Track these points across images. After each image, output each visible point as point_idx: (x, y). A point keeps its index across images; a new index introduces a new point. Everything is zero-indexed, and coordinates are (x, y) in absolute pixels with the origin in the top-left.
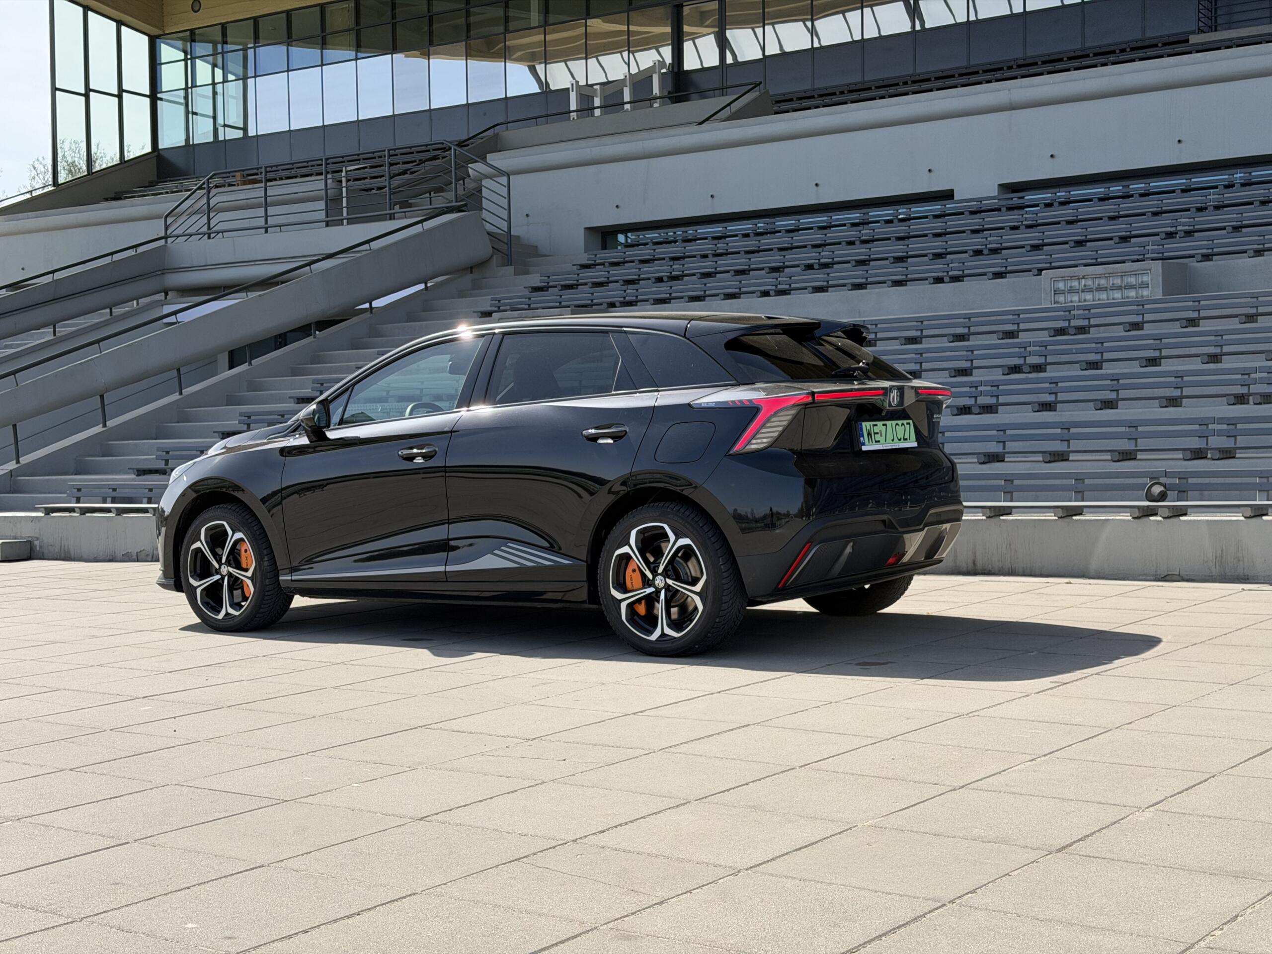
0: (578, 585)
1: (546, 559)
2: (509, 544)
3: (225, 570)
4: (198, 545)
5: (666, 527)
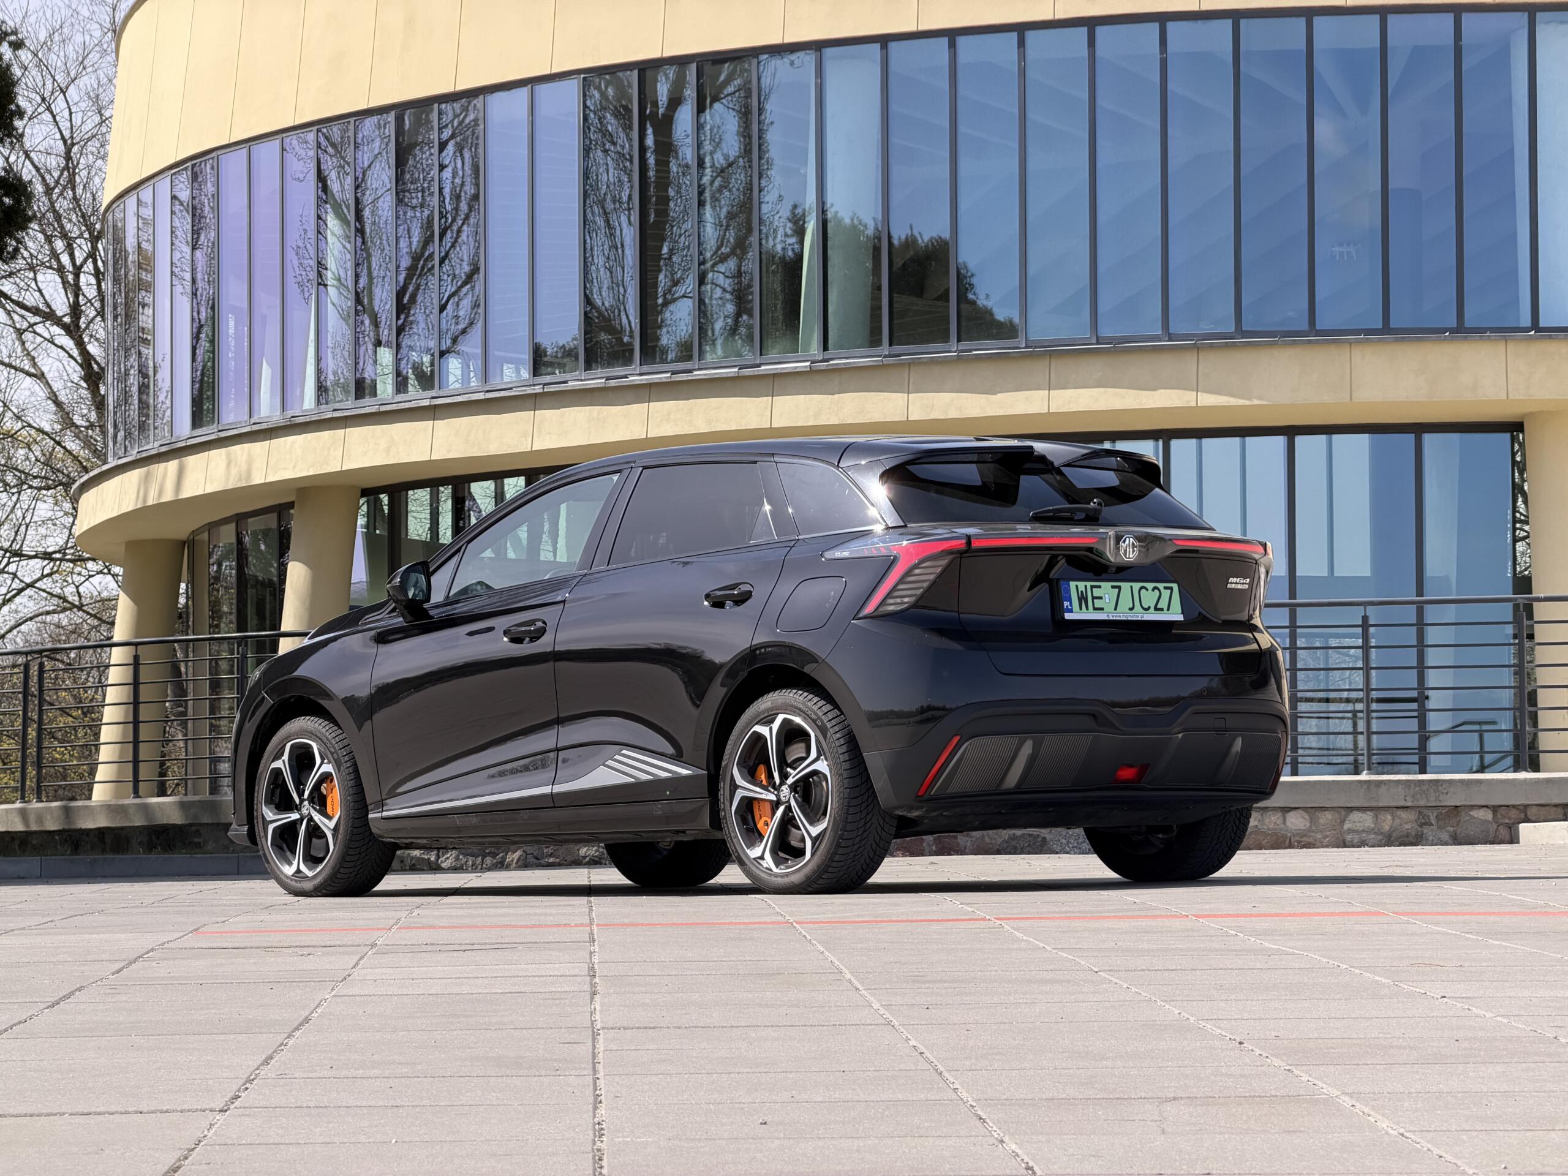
0: (700, 802)
1: (664, 770)
2: (624, 752)
3: (306, 808)
4: (278, 764)
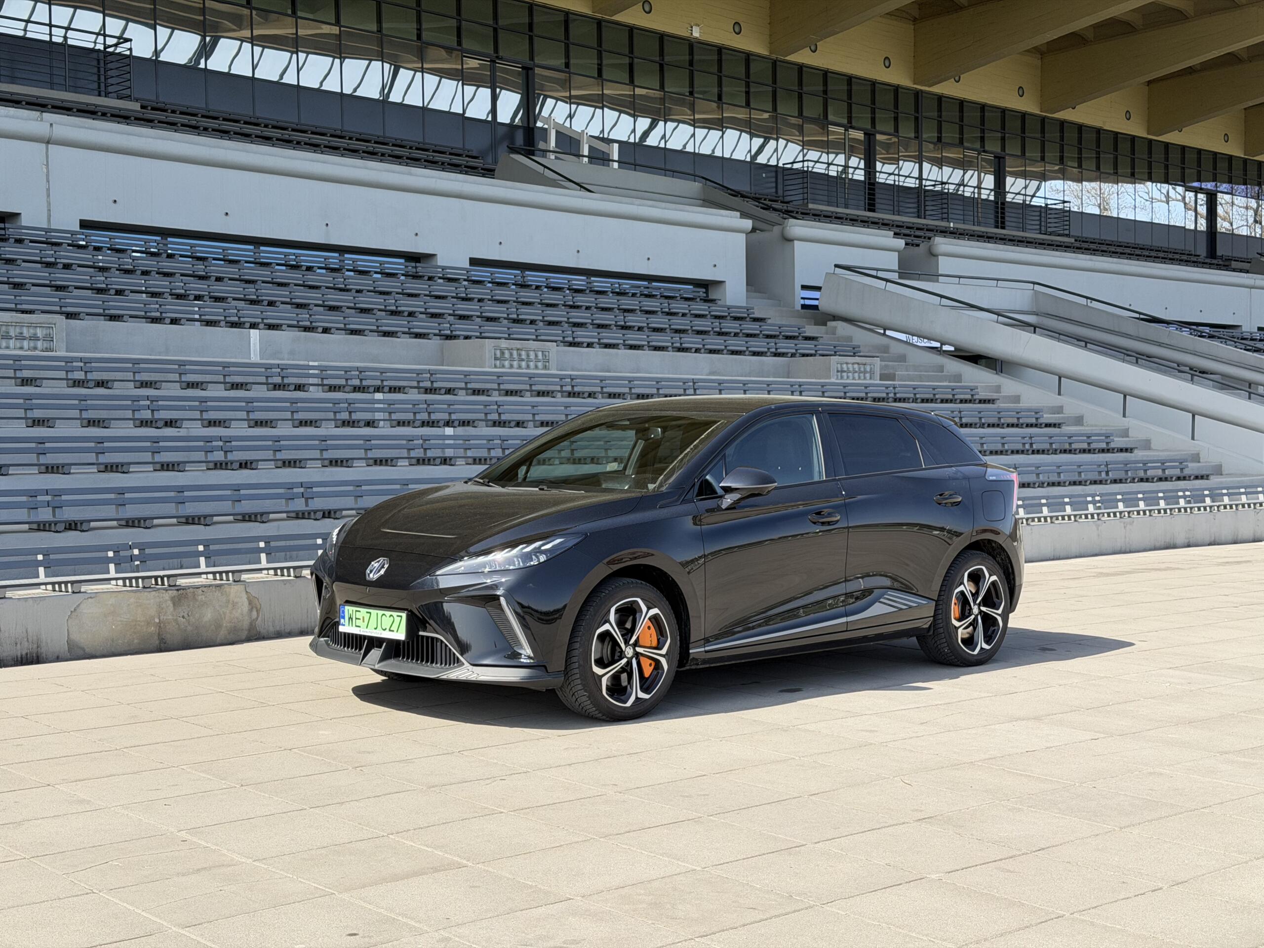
0: (929, 619)
1: (913, 603)
3: (630, 651)
4: (606, 627)
5: (984, 568)
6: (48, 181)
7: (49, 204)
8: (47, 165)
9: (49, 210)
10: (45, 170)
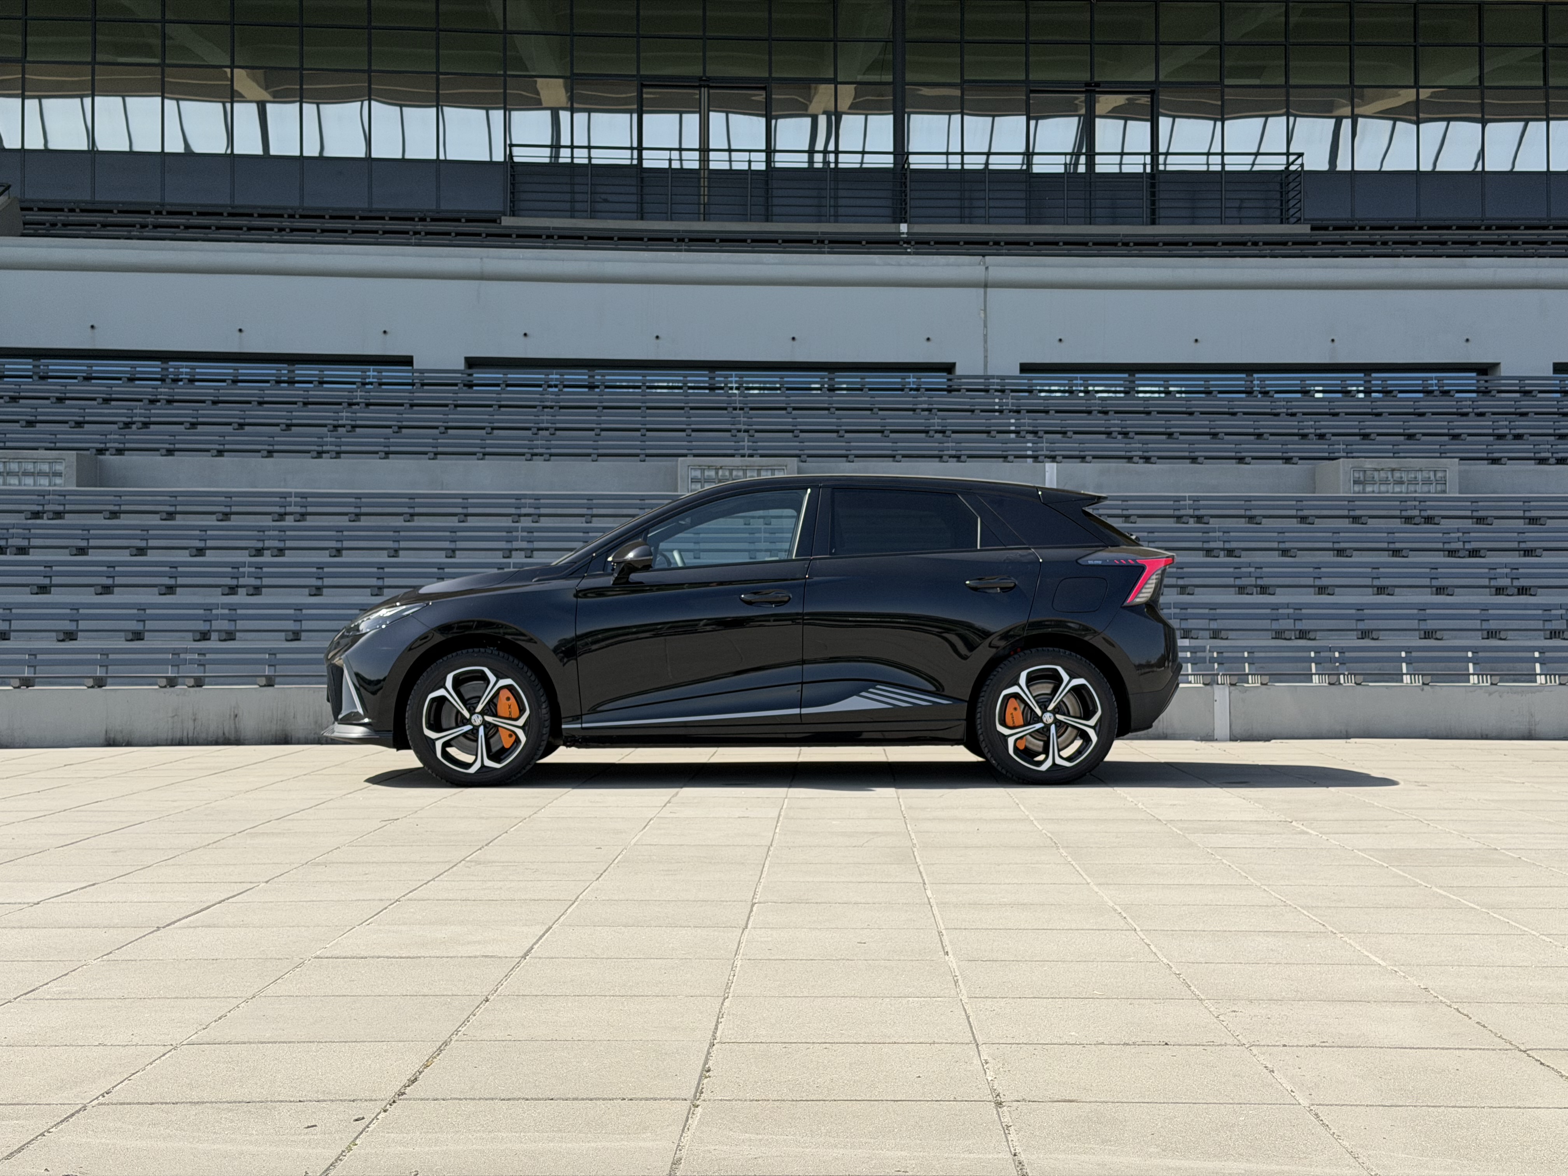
0: (958, 723)
1: (923, 701)
2: (878, 687)
3: (477, 719)
4: (440, 692)
5: (1060, 669)
6: (985, 326)
7: (986, 350)
8: (985, 310)
9: (986, 357)
10: (982, 315)
